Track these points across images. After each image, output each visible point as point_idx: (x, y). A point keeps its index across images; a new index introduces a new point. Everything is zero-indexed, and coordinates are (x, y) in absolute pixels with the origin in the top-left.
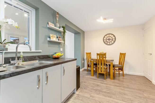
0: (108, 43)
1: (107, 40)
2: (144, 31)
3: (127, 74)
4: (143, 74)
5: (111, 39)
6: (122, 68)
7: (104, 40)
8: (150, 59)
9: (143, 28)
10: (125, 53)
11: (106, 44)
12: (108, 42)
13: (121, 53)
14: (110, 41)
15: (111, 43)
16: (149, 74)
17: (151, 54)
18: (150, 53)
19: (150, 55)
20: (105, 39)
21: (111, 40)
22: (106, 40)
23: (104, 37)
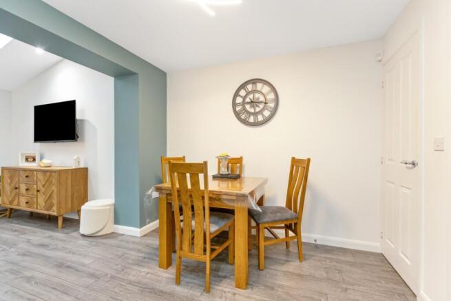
0: (252, 119)
1: (248, 107)
2: (384, 65)
3: (318, 243)
4: (377, 244)
5: (261, 102)
6: (296, 224)
7: (234, 105)
8: (410, 189)
9: (379, 55)
10: (309, 160)
11: (245, 122)
12: (250, 114)
13: (297, 157)
14: (258, 109)
15: (260, 118)
16: (404, 254)
17: (413, 164)
18: (411, 161)
19: (408, 168)
20: (239, 100)
21: (262, 106)
22: (244, 103)
23: (237, 94)
